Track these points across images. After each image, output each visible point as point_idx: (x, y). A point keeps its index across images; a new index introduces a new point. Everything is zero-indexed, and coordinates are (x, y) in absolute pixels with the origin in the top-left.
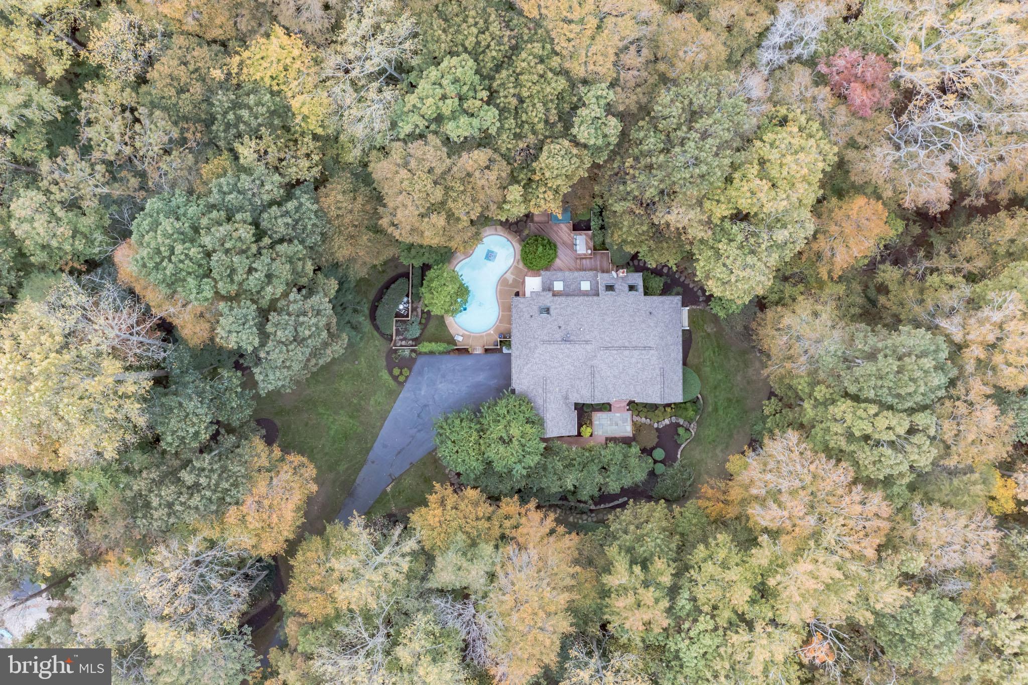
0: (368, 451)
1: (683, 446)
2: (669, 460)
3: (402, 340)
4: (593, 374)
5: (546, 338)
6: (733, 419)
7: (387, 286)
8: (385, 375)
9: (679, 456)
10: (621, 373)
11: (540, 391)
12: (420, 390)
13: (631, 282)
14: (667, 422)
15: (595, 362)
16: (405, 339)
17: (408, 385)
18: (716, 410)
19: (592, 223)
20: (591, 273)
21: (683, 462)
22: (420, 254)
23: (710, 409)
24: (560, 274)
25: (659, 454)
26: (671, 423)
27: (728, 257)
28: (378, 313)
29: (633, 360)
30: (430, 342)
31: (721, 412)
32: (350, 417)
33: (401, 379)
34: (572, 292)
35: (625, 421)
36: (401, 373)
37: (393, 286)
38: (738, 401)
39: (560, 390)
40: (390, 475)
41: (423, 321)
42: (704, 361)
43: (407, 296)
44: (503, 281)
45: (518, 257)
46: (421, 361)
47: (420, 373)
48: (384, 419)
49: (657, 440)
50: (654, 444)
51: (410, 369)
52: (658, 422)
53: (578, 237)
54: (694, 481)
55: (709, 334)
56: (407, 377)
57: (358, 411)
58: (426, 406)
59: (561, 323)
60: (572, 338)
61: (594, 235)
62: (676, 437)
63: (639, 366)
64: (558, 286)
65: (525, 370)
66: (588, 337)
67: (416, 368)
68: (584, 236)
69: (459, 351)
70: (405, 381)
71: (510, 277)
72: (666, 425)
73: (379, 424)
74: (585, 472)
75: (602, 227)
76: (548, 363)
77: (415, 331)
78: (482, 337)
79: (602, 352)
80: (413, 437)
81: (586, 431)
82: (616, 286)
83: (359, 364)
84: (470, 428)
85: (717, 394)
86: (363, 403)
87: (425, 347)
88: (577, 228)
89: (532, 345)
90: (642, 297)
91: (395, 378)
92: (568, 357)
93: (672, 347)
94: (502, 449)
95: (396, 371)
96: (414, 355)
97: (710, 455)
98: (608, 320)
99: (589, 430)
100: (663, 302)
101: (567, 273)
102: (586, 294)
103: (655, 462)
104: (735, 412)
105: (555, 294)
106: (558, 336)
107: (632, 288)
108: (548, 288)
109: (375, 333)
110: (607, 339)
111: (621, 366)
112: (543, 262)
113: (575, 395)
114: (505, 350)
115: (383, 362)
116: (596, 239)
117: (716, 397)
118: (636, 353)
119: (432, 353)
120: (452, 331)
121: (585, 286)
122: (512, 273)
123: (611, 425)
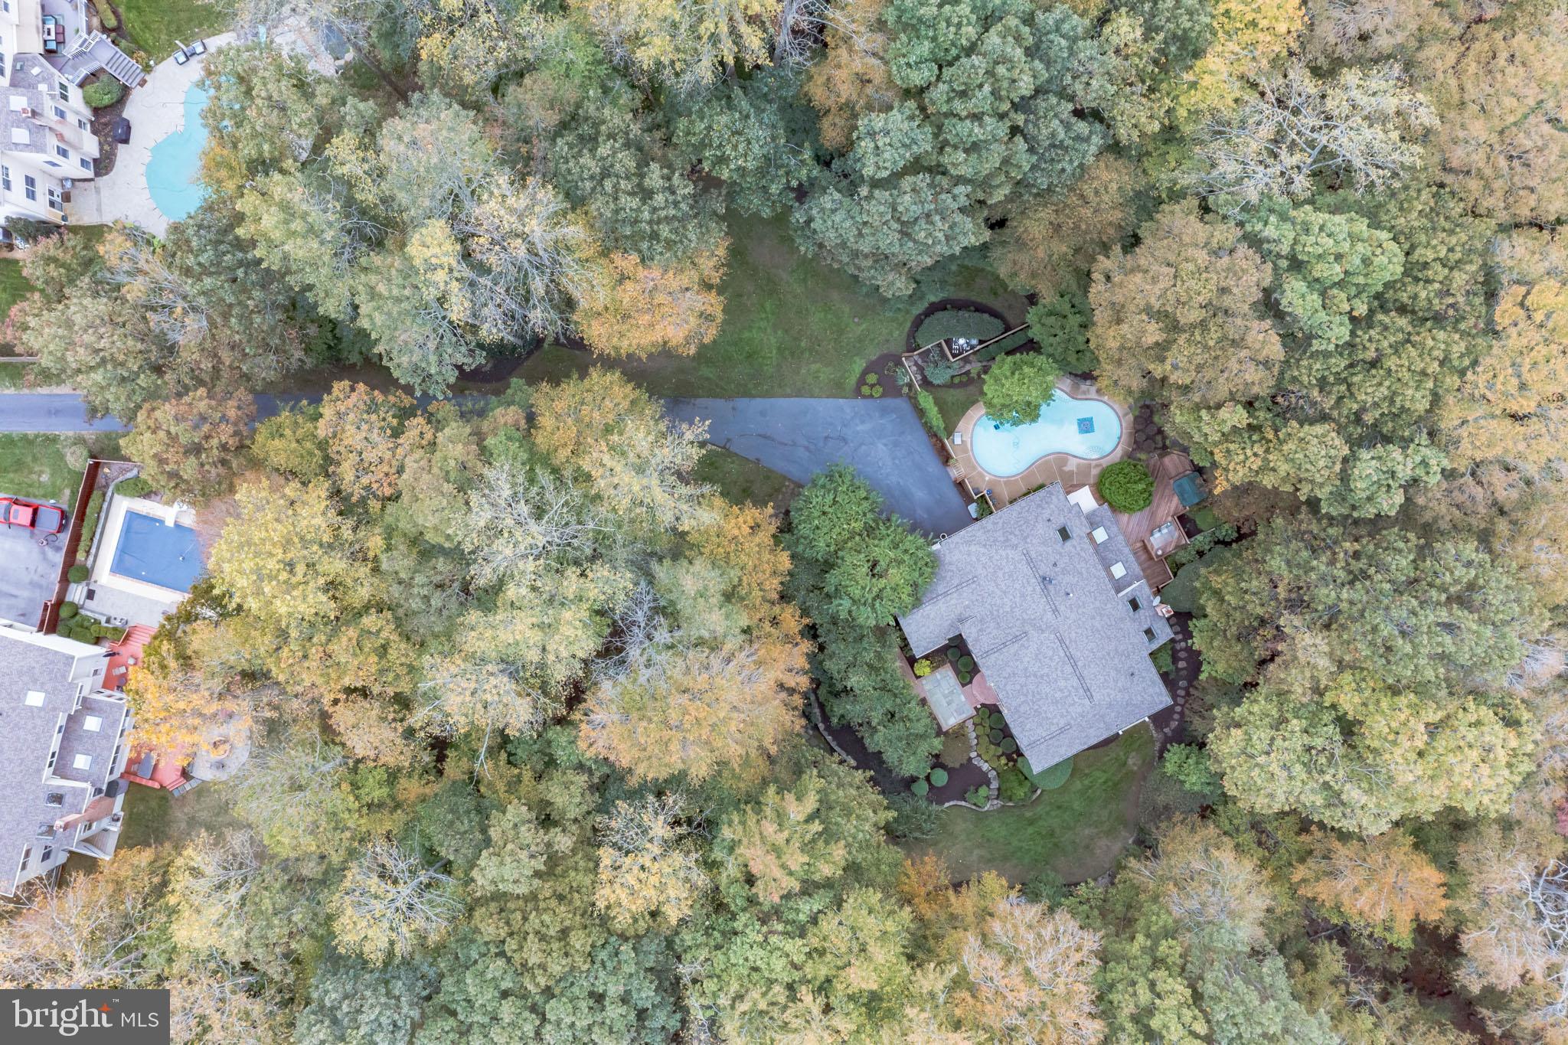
0: (747, 394)
1: (963, 803)
2: (938, 795)
3: (916, 364)
4: (1016, 639)
5: (1033, 554)
6: (1029, 850)
7: (980, 309)
8: (859, 365)
9: (947, 805)
10: (1035, 676)
11: (956, 582)
12: (863, 422)
13: (1156, 629)
14: (985, 767)
15: (1033, 633)
16: (921, 369)
17: (859, 401)
18: (1031, 822)
19: (1199, 537)
20: (1137, 569)
21: (943, 816)
22: (1053, 331)
23: (1028, 814)
24: (1114, 529)
25: (941, 778)
26: (985, 774)
27: (1284, 739)
28: (940, 314)
29: (1062, 684)
30: (936, 403)
31: (1030, 830)
32: (779, 348)
33: (865, 390)
34: (1104, 556)
35: (959, 712)
36: (872, 386)
37: (986, 316)
38: (1056, 845)
39: (968, 607)
40: (729, 440)
41: (957, 380)
42: (1086, 775)
43: (981, 342)
44: (1062, 458)
45: (1105, 463)
46: (901, 404)
47: (884, 412)
48: (799, 394)
49: (957, 766)
50: (951, 765)
51: (883, 396)
52: (979, 755)
53: (1172, 528)
54: (922, 841)
55: (1125, 764)
56: (871, 396)
57: (792, 354)
58: (845, 440)
59: (1061, 565)
60: (1050, 587)
61: (1185, 547)
62: (972, 788)
63: (1058, 695)
64: (1100, 535)
65: (973, 548)
66: (1062, 608)
67: (890, 402)
68: (1177, 534)
69: (943, 447)
70: (864, 397)
71: (1072, 465)
72: (980, 769)
73: (788, 391)
74: (877, 694)
75: (1201, 554)
76: (1000, 574)
77: (940, 376)
78: (974, 468)
79: (1052, 636)
80: (794, 444)
81: (923, 668)
82: (1141, 612)
83: (858, 324)
84: (865, 515)
85: (1053, 813)
86: (807, 355)
87: (926, 401)
88: (1182, 519)
89: (1014, 541)
90: (1146, 653)
91: (862, 381)
92: (1023, 596)
93: (1102, 725)
94: (865, 570)
95: (872, 378)
96: (905, 390)
97: (968, 844)
98: (1097, 624)
99: (928, 670)
100: (1153, 682)
101: (1121, 538)
102: (1111, 575)
103: (928, 778)
104: (1039, 849)
105: (1090, 536)
106: (1045, 569)
107: (1149, 632)
108: (1093, 522)
109: (908, 325)
110: (1073, 635)
111: (1046, 671)
112: (1119, 499)
113: (974, 630)
114: (973, 509)
115: (873, 354)
116: (1182, 553)
117: (1048, 813)
118: (1075, 682)
119: (921, 412)
120: (961, 425)
121: (1118, 571)
122: (1078, 466)
123: (945, 696)
